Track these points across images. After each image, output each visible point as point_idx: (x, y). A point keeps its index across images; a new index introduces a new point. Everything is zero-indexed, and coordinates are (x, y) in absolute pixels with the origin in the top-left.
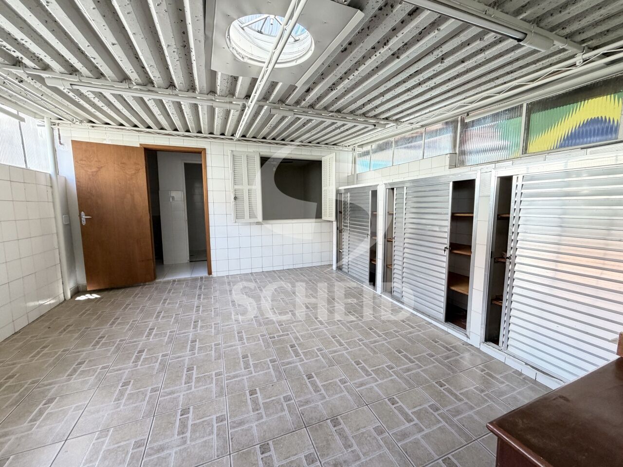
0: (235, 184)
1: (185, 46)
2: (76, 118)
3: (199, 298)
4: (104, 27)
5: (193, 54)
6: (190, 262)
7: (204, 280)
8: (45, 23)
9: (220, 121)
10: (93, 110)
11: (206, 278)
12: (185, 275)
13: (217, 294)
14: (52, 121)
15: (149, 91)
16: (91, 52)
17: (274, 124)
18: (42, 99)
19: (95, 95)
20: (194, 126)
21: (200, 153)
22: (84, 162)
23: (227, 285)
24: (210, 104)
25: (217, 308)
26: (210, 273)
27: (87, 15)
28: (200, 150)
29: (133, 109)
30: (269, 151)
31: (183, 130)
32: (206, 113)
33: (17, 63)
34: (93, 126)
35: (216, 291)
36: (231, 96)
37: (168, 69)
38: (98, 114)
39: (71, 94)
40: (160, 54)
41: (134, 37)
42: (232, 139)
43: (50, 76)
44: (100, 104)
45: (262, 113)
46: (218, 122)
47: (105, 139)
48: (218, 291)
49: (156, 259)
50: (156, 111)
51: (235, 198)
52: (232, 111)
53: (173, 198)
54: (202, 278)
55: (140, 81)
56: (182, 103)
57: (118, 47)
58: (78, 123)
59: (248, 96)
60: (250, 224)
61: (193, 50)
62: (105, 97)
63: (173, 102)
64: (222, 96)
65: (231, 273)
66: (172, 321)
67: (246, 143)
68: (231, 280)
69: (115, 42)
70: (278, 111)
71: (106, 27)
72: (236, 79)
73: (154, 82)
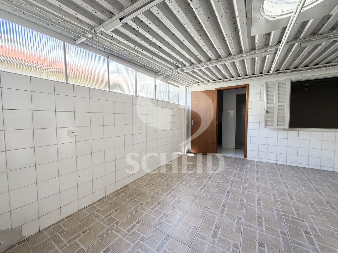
0: (267, 102)
1: (236, 30)
2: (193, 82)
3: (237, 169)
4: (201, 40)
5: (240, 32)
6: (235, 148)
7: (241, 160)
8: (183, 49)
9: (259, 65)
10: (198, 77)
11: (243, 159)
12: (231, 155)
13: (248, 170)
14: (187, 85)
15: (219, 61)
16: (197, 53)
17: (306, 54)
18: (184, 78)
19: (199, 71)
20: (242, 73)
21: (245, 87)
22: (194, 100)
23: (256, 167)
24: (251, 57)
25: (247, 179)
26: (245, 157)
27: (195, 39)
28: (246, 85)
29: (213, 72)
30: (300, 76)
31: (236, 77)
32: (249, 63)
33: (177, 67)
34: (199, 84)
35: (248, 168)
36: (267, 47)
37: (227, 47)
38: (200, 79)
39: (192, 73)
40: (223, 41)
41: (212, 38)
42: (268, 74)
43: (185, 68)
44: (200, 74)
45: (292, 50)
46: (257, 66)
47: (202, 89)
48: (249, 169)
49: (218, 144)
50: (222, 70)
51: (267, 112)
52: (267, 56)
53: (229, 113)
54: (240, 159)
55: (215, 58)
56: (235, 62)
57: (206, 46)
58: (194, 84)
59: (279, 42)
60: (278, 129)
61: (240, 30)
62: (202, 71)
63: (231, 63)
64: (259, 49)
65: (260, 160)
66: (220, 177)
67: (279, 75)
68: (259, 164)
69: (205, 44)
70: (309, 43)
71: (202, 40)
72: (269, 34)
73: (221, 56)
